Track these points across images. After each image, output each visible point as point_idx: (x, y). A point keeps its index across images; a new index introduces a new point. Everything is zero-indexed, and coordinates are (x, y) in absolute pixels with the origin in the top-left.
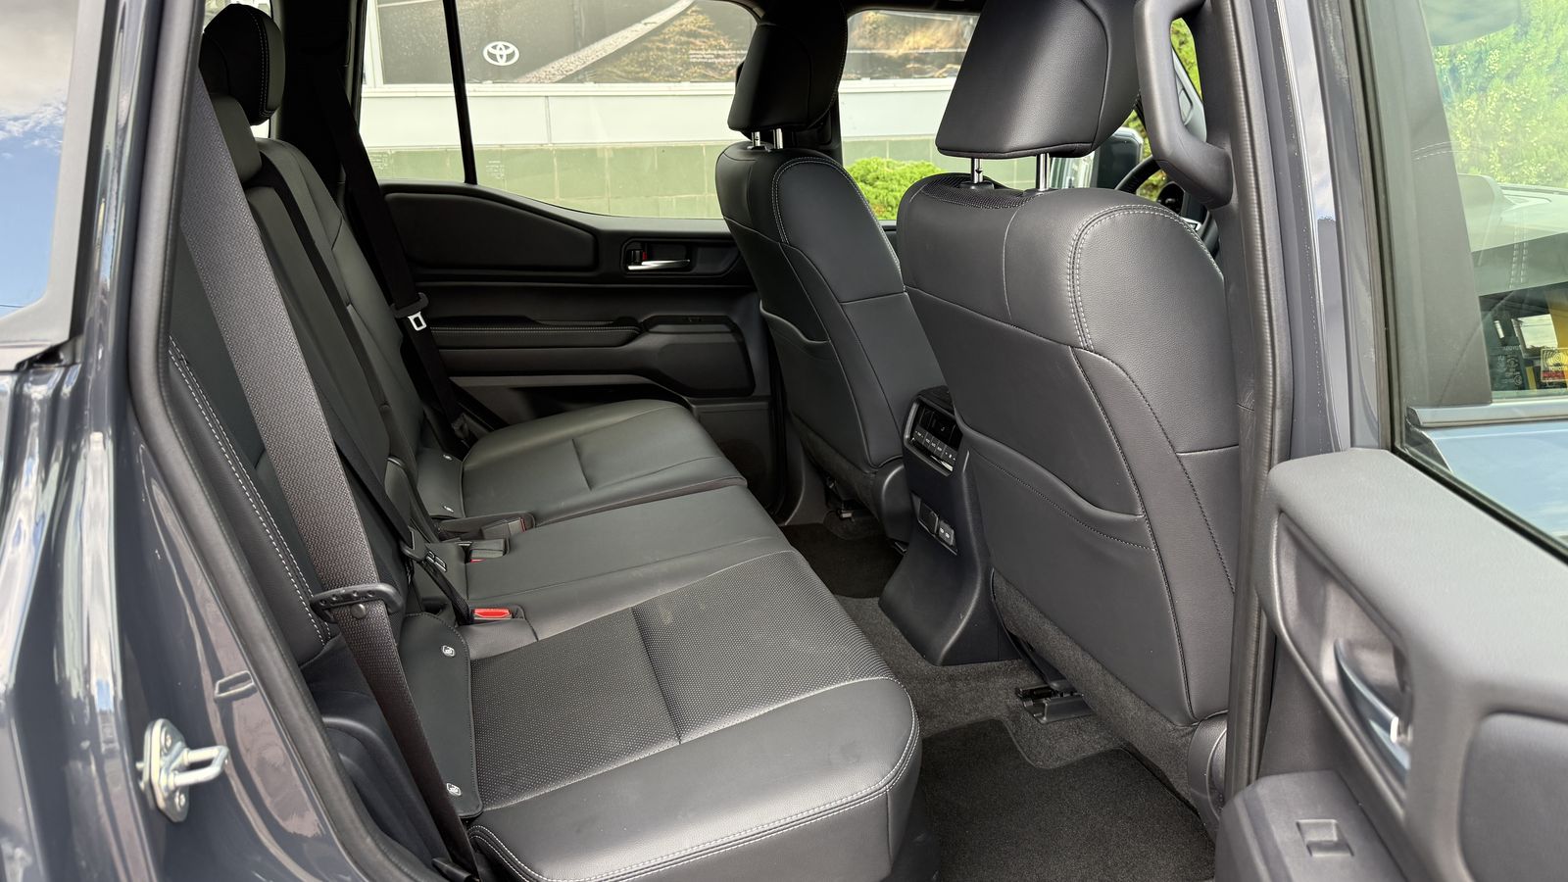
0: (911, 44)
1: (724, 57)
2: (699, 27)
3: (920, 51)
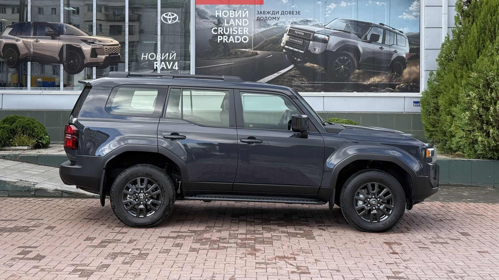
0: (372, 81)
1: (304, 84)
2: (296, 74)
3: (376, 83)
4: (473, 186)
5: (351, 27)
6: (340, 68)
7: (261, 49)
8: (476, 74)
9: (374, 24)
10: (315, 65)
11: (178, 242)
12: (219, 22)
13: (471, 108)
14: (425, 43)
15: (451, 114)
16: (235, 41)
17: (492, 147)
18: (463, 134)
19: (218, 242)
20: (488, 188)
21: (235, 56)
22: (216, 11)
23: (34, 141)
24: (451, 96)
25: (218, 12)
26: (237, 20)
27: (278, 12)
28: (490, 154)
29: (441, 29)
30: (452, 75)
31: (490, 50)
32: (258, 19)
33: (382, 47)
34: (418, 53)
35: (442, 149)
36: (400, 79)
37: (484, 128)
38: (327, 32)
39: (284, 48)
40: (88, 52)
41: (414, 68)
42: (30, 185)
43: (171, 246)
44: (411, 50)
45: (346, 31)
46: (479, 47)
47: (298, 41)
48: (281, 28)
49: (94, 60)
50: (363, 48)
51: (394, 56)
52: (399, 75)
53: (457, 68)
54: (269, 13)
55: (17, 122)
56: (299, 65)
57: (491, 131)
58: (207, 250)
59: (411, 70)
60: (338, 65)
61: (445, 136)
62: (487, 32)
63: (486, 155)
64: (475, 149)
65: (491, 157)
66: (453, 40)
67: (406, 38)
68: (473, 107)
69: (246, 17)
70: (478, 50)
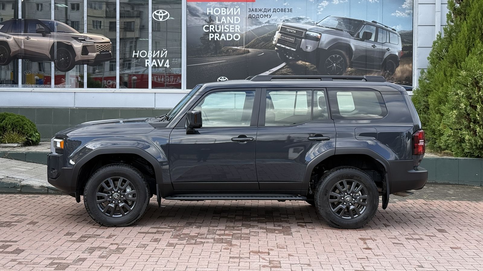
4: (460, 185)
5: (343, 25)
6: (332, 67)
7: (252, 46)
8: (465, 72)
9: (367, 22)
10: (307, 63)
11: (157, 238)
12: (211, 20)
13: (459, 106)
14: (417, 41)
15: (440, 113)
16: (226, 38)
17: (479, 145)
18: (450, 132)
19: (196, 237)
20: (475, 186)
21: (226, 54)
22: (208, 9)
23: (24, 138)
24: (440, 94)
25: (210, 10)
26: (228, 18)
27: (270, 9)
28: (477, 152)
29: (434, 26)
30: (442, 73)
31: (479, 48)
32: (250, 17)
33: (374, 45)
34: (411, 52)
35: (432, 147)
36: (393, 78)
37: (471, 126)
38: (319, 30)
39: (275, 45)
40: (79, 49)
41: (406, 66)
42: (16, 182)
43: (149, 241)
44: (404, 48)
45: (339, 28)
46: (469, 45)
47: (290, 39)
48: (273, 25)
49: (85, 57)
50: (355, 46)
51: (387, 54)
52: (391, 73)
53: (447, 66)
54: (260, 10)
55: (7, 119)
56: (291, 63)
57: (478, 129)
58: (184, 245)
59: (403, 68)
60: (330, 63)
61: (434, 134)
62: (477, 30)
63: (473, 153)
64: (463, 148)
65: (479, 155)
66: (444, 38)
67: (399, 36)
68: (460, 106)
69: (237, 14)
70: (468, 48)
